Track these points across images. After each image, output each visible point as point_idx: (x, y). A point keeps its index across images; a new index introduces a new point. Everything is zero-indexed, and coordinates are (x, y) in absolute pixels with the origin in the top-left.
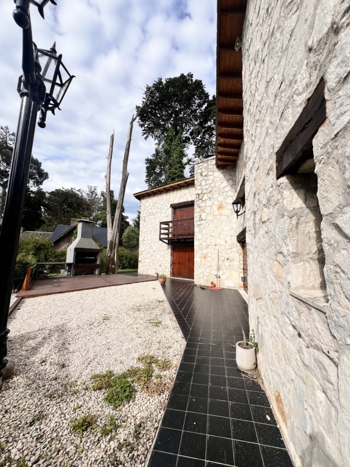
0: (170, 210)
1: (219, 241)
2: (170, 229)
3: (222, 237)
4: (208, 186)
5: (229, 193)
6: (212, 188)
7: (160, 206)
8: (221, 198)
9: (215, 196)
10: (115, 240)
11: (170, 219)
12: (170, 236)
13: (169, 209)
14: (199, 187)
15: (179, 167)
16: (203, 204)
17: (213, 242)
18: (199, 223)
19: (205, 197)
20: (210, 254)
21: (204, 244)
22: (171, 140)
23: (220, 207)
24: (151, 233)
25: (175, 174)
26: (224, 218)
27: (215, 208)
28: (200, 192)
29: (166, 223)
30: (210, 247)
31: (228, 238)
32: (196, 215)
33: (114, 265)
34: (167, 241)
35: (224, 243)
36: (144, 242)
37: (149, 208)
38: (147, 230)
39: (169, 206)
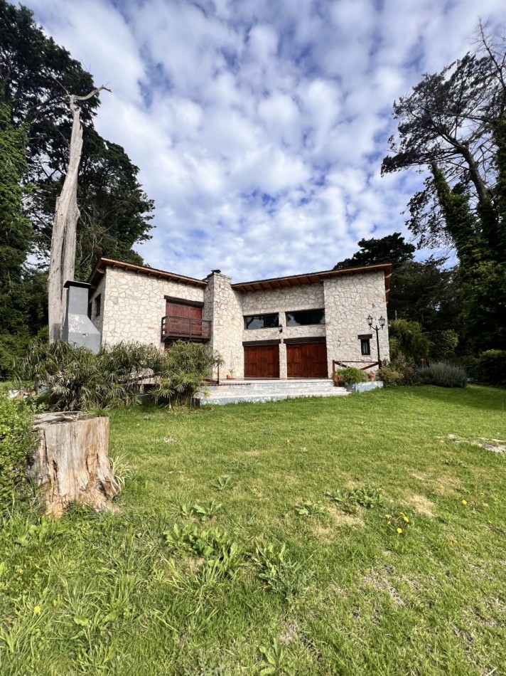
0: (164, 302)
1: (232, 344)
3: (234, 341)
4: (224, 298)
5: (239, 311)
6: (228, 301)
7: (146, 292)
9: (230, 309)
11: (163, 312)
13: (161, 300)
14: (218, 297)
16: (221, 313)
17: (228, 344)
18: (217, 327)
19: (223, 307)
20: (225, 354)
21: (222, 345)
23: (233, 319)
24: (129, 323)
26: (235, 327)
27: (229, 318)
28: (219, 301)
30: (226, 348)
31: (238, 342)
32: (215, 319)
35: (234, 346)
36: (116, 334)
37: (126, 287)
38: (123, 317)
39: (163, 297)
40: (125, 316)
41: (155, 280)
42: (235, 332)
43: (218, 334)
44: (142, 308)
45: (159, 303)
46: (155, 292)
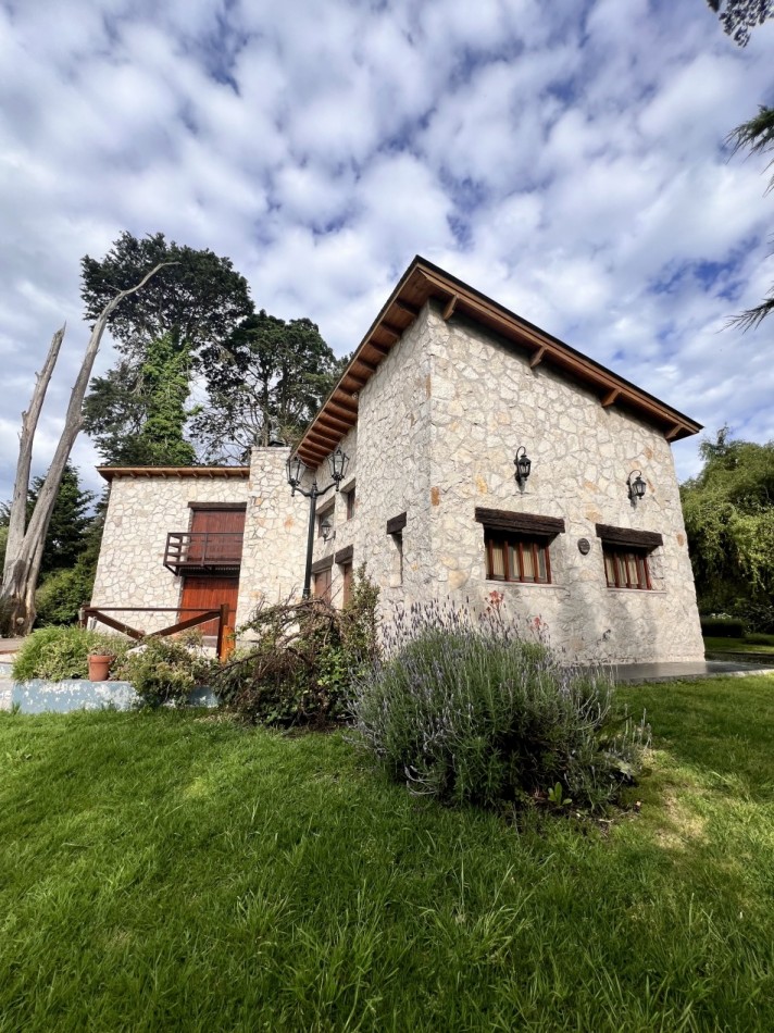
0: (187, 514)
1: (282, 572)
2: (183, 548)
3: (288, 566)
4: (271, 488)
5: (304, 506)
6: (279, 493)
7: (162, 502)
8: (290, 510)
9: (282, 505)
10: (32, 560)
11: (184, 528)
12: (182, 559)
13: (183, 511)
14: (258, 487)
15: (175, 417)
16: (262, 515)
17: (273, 573)
18: (251, 542)
19: (266, 504)
20: (266, 591)
21: (258, 576)
22: (163, 358)
23: (289, 523)
24: (133, 551)
25: (165, 428)
26: (292, 538)
27: (280, 523)
28: (258, 495)
29: (178, 535)
30: (268, 580)
31: (296, 568)
32: (246, 529)
33: (24, 615)
34: (174, 568)
35: (288, 574)
36: (113, 569)
37: (135, 500)
38: (124, 543)
39: (186, 504)
40: (129, 541)
41: (177, 482)
42: (292, 547)
43: (252, 555)
44: (153, 526)
45: (180, 515)
46: (175, 499)
